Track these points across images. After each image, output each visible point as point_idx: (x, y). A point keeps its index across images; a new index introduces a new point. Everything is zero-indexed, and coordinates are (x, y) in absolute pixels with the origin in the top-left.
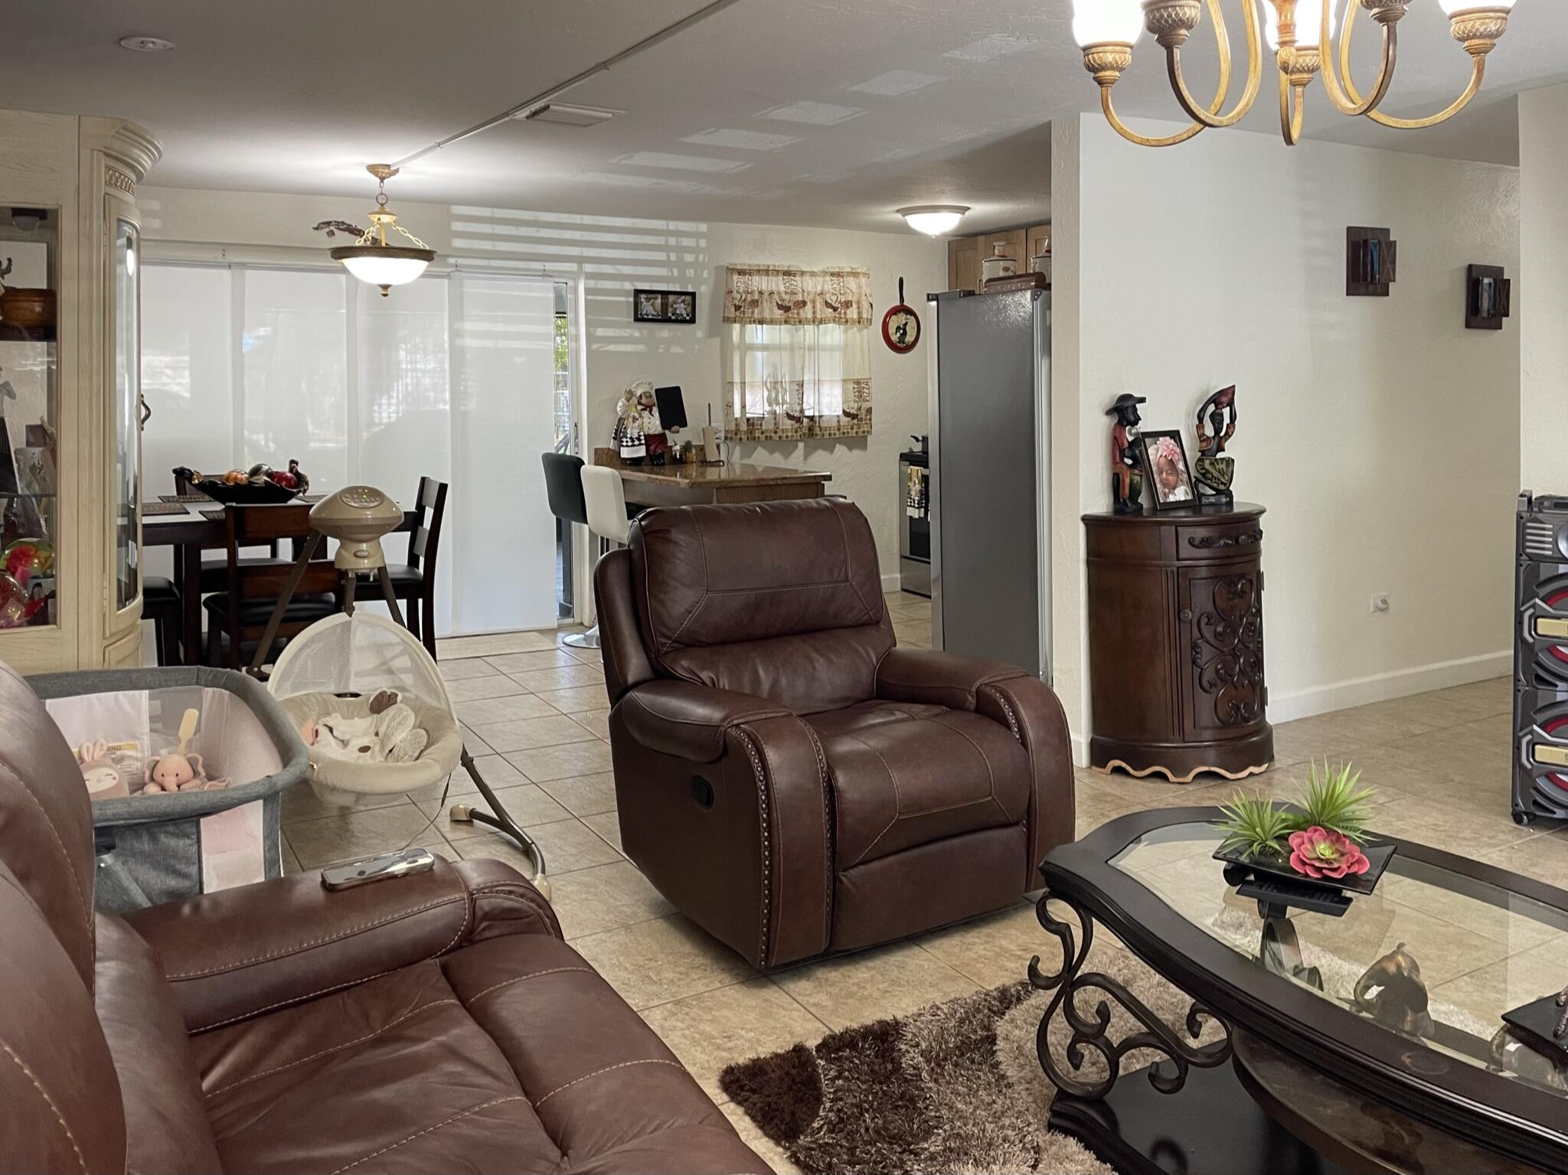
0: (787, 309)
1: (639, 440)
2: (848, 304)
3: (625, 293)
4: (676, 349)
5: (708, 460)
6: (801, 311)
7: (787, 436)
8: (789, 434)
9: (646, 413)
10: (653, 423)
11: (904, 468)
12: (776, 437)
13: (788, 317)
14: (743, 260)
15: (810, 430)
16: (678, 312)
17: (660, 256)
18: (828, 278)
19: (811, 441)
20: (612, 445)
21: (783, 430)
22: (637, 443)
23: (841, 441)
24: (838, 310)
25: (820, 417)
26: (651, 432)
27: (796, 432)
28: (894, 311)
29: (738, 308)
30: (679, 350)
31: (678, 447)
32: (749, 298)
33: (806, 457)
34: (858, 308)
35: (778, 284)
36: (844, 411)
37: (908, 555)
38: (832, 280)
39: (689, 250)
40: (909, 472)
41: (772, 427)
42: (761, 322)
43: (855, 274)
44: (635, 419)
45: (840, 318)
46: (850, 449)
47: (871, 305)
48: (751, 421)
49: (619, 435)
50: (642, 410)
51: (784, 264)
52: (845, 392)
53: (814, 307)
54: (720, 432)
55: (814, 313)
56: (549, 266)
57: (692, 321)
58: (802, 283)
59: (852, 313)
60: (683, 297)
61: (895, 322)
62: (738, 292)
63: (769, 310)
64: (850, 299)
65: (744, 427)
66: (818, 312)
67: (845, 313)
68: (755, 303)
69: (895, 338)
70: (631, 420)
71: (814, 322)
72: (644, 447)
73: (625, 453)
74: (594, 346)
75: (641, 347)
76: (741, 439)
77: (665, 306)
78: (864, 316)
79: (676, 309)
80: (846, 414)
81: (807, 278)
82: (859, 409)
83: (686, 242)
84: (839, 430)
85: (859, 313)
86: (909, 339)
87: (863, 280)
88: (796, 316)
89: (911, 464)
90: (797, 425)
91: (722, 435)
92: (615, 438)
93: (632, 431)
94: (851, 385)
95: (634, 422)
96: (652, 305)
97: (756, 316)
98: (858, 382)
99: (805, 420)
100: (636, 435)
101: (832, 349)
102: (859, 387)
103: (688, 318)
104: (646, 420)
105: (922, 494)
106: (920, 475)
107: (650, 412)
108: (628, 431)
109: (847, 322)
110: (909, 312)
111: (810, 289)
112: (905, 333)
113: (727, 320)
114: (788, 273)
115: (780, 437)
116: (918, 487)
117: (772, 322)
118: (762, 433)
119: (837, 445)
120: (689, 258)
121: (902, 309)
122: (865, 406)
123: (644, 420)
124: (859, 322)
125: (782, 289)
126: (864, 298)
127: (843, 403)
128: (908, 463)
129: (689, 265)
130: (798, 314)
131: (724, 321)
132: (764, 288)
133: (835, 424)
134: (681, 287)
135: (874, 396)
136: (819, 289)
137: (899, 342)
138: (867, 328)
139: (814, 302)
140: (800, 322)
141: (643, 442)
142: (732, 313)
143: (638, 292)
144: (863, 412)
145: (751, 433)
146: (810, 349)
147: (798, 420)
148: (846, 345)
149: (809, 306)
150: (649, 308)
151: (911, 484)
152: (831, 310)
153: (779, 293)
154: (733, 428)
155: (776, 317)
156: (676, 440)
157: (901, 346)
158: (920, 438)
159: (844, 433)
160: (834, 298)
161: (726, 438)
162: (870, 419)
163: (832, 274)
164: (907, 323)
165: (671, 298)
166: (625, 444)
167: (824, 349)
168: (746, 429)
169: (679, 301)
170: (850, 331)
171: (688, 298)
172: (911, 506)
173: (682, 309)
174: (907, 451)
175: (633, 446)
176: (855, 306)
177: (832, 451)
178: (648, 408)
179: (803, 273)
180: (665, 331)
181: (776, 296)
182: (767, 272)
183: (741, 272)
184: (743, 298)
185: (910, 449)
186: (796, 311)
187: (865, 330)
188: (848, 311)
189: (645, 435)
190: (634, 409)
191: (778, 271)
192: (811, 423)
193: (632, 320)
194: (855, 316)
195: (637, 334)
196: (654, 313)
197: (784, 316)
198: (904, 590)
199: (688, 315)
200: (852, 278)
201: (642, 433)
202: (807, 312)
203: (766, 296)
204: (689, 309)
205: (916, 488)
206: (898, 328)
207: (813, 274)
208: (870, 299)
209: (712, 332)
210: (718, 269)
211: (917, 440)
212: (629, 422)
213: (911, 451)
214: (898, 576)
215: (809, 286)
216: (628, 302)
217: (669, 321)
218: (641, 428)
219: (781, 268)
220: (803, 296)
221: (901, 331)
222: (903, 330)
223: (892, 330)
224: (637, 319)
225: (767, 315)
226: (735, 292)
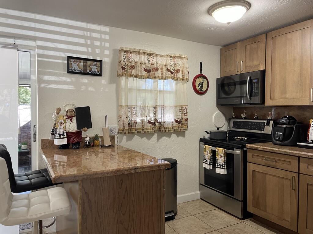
0: (148, 71)
1: (63, 135)
2: (178, 71)
3: (62, 58)
4: (90, 89)
5: (105, 145)
6: (156, 73)
7: (148, 132)
8: (149, 130)
9: (69, 120)
10: (72, 126)
11: (202, 145)
12: (143, 132)
13: (150, 75)
14: (128, 46)
15: (159, 128)
16: (93, 70)
17: (82, 41)
18: (169, 58)
19: (160, 133)
20: (50, 137)
21: (146, 128)
22: (62, 137)
23: (174, 133)
24: (173, 73)
25: (164, 122)
26: (71, 131)
27: (152, 129)
28: (198, 77)
29: (123, 69)
30: (93, 90)
31: (88, 139)
32: (130, 64)
33: (158, 140)
34: (183, 73)
35: (144, 59)
36: (175, 120)
37: (204, 184)
38: (170, 60)
39: (97, 39)
40: (205, 147)
41: (141, 127)
42: (136, 77)
43: (181, 58)
44: (62, 124)
45: (174, 77)
46: (178, 136)
47: (189, 72)
48: (131, 125)
49: (54, 132)
50: (66, 119)
51: (148, 50)
52: (176, 112)
53: (162, 71)
54: (115, 129)
55: (162, 74)
56: (18, 42)
57: (101, 75)
58: (156, 59)
59: (180, 75)
60: (95, 63)
61: (198, 81)
62: (124, 61)
63: (139, 71)
64: (179, 69)
65: (127, 127)
66: (164, 74)
67: (177, 75)
68: (132, 67)
69: (198, 88)
70: (59, 124)
71: (162, 78)
72: (66, 139)
73: (57, 142)
74: (43, 85)
75: (71, 87)
76: (125, 133)
77: (85, 66)
78: (185, 77)
79: (92, 68)
80: (176, 121)
81: (159, 57)
82: (182, 119)
83: (94, 35)
84: (173, 128)
85: (183, 76)
86: (204, 89)
87: (185, 61)
88: (153, 75)
89: (205, 144)
90: (153, 126)
91: (117, 131)
92: (52, 134)
93: (60, 130)
94: (178, 108)
95: (61, 126)
96: (78, 65)
97: (133, 73)
98: (181, 107)
99: (157, 124)
100: (61, 133)
101: (170, 92)
102: (182, 109)
103: (98, 73)
104: (68, 124)
105: (211, 158)
106: (210, 149)
107: (71, 120)
108: (58, 131)
109: (177, 79)
110: (205, 77)
111: (160, 63)
112: (202, 86)
113: (119, 75)
114: (149, 54)
115: (145, 132)
116: (209, 155)
117: (141, 77)
118: (136, 130)
119: (172, 134)
120: (97, 43)
121: (201, 76)
122: (185, 117)
123: (67, 124)
124: (183, 80)
125: (147, 61)
126: (185, 69)
127: (175, 116)
128: (204, 143)
129: (97, 47)
130: (154, 74)
131: (117, 76)
132: (137, 60)
133: (171, 126)
134: (93, 57)
135: (188, 114)
136: (164, 64)
137: (200, 90)
138: (186, 83)
139: (162, 69)
140: (155, 78)
141: (65, 136)
142: (121, 72)
143: (69, 58)
144: (184, 120)
145: (131, 130)
146: (160, 91)
147: (153, 124)
148: (176, 91)
149: (159, 71)
150: (75, 66)
151: (206, 153)
152: (170, 73)
153: (145, 64)
154: (122, 128)
155: (144, 75)
156: (88, 134)
157: (200, 92)
158: (209, 132)
159: (175, 130)
160: (172, 68)
161: (118, 133)
162: (187, 124)
163: (171, 57)
164: (203, 82)
165: (89, 63)
166: (56, 137)
167: (167, 92)
168: (128, 128)
169: (93, 64)
170: (178, 84)
171: (99, 64)
172: (205, 163)
173: (95, 69)
174: (202, 137)
175: (60, 138)
176: (181, 72)
177: (170, 137)
178: (70, 118)
179: (157, 55)
180: (85, 79)
181: (143, 65)
182: (139, 53)
183: (126, 52)
184: (127, 64)
185: (204, 137)
186: (153, 73)
187: (185, 84)
188: (178, 74)
189: (66, 133)
190: (61, 118)
191: (144, 53)
192: (160, 125)
193: (66, 72)
194: (181, 77)
195: (69, 80)
196: (79, 69)
197: (148, 74)
198: (201, 199)
199: (98, 72)
200: (180, 59)
201: (65, 132)
202: (159, 73)
203: (138, 64)
204: (99, 69)
205: (208, 156)
206: (199, 84)
207: (162, 56)
208: (188, 69)
209: (112, 81)
210: (114, 50)
211: (208, 133)
212: (58, 126)
213: (204, 138)
214: (199, 192)
215: (161, 61)
216: (63, 63)
217: (88, 74)
218: (65, 129)
219: (146, 52)
220: (157, 65)
221: (201, 86)
222: (201, 85)
223: (197, 85)
224: (69, 72)
225: (139, 73)
226: (122, 61)
